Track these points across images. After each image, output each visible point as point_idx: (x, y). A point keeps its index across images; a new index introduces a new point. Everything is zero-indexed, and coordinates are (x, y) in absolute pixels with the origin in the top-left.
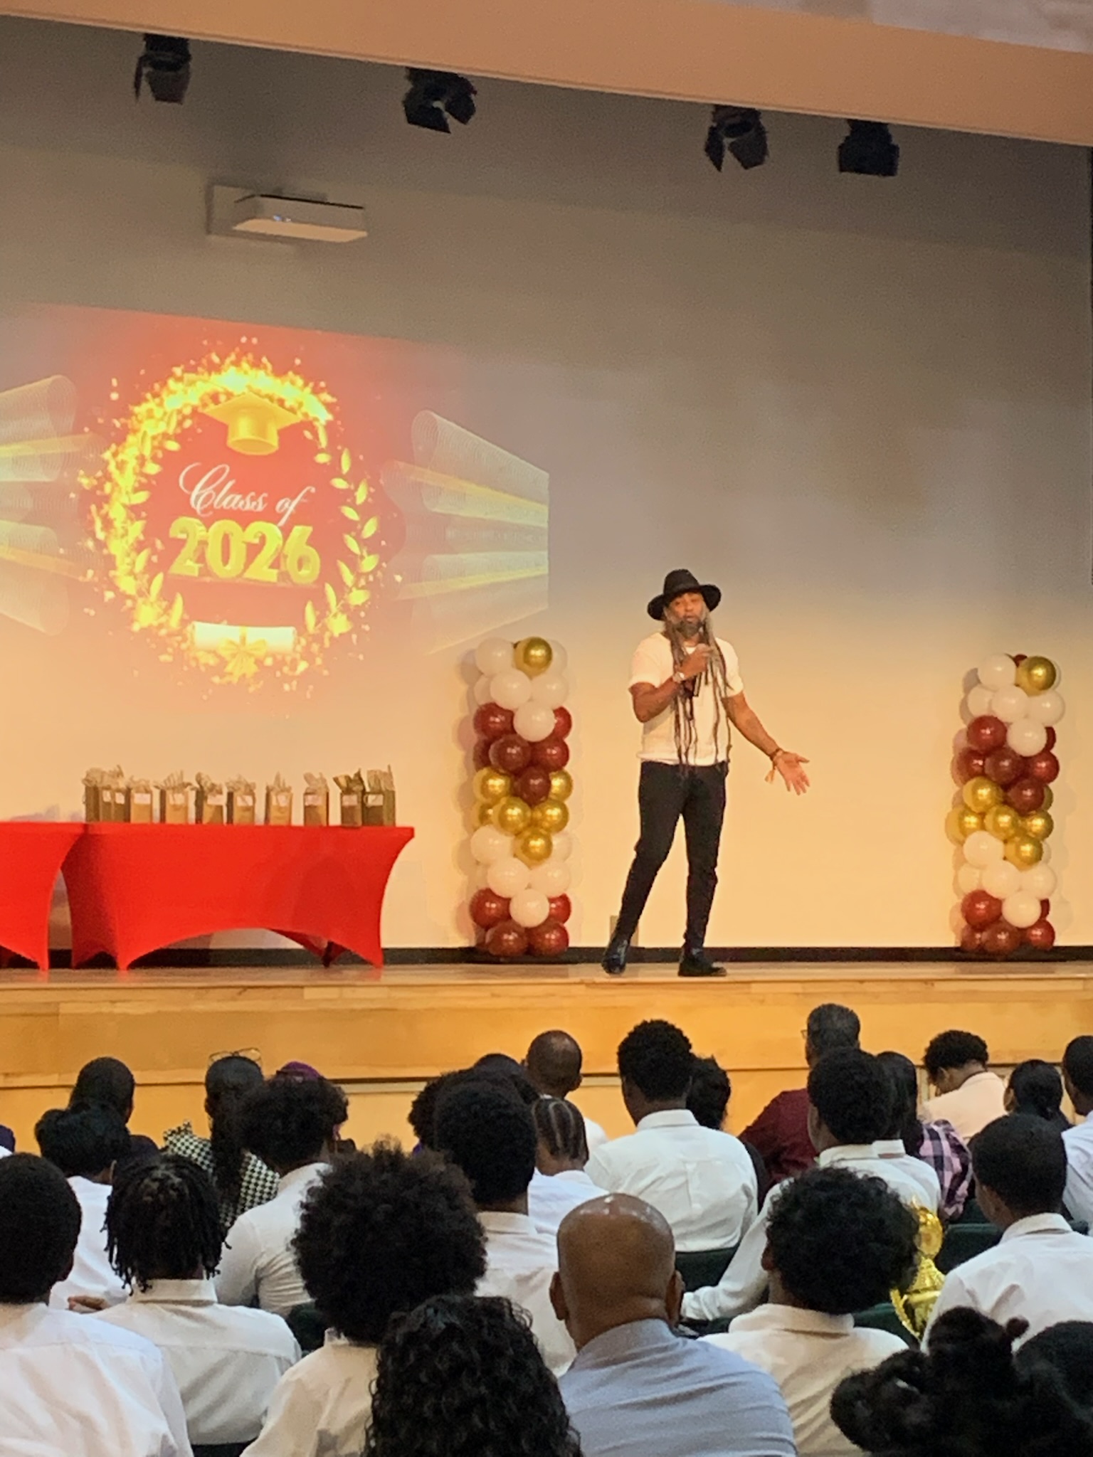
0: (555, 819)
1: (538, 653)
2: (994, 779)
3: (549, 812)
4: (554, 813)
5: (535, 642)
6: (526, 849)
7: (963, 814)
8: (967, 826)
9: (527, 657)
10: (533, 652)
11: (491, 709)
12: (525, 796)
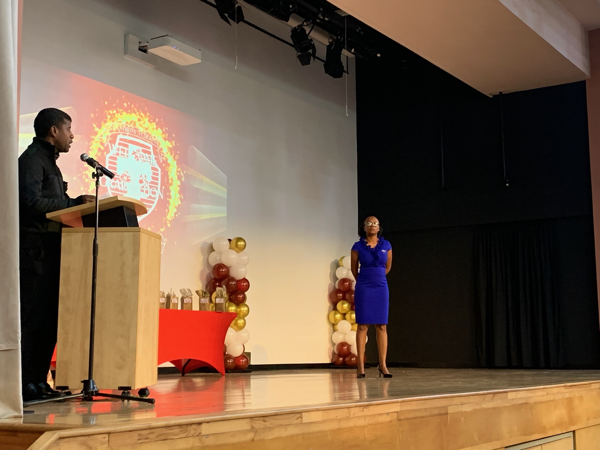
0: (245, 312)
1: (241, 243)
2: (349, 301)
3: (242, 309)
4: (244, 309)
5: (239, 239)
6: (236, 324)
7: (335, 314)
8: (337, 318)
9: (237, 246)
10: (239, 243)
11: (220, 266)
12: (236, 302)
